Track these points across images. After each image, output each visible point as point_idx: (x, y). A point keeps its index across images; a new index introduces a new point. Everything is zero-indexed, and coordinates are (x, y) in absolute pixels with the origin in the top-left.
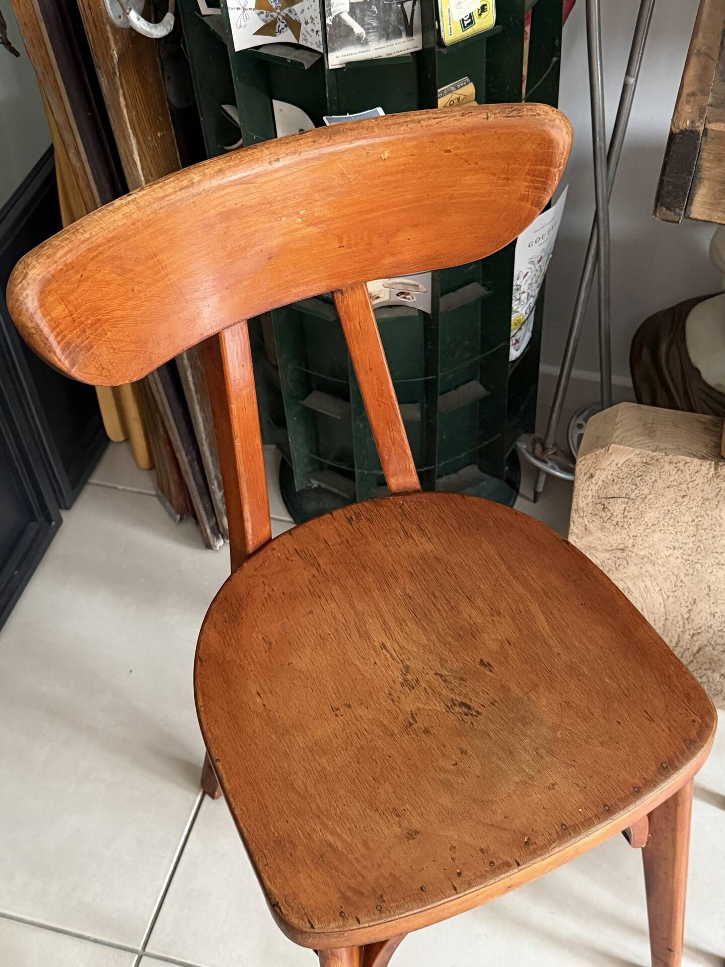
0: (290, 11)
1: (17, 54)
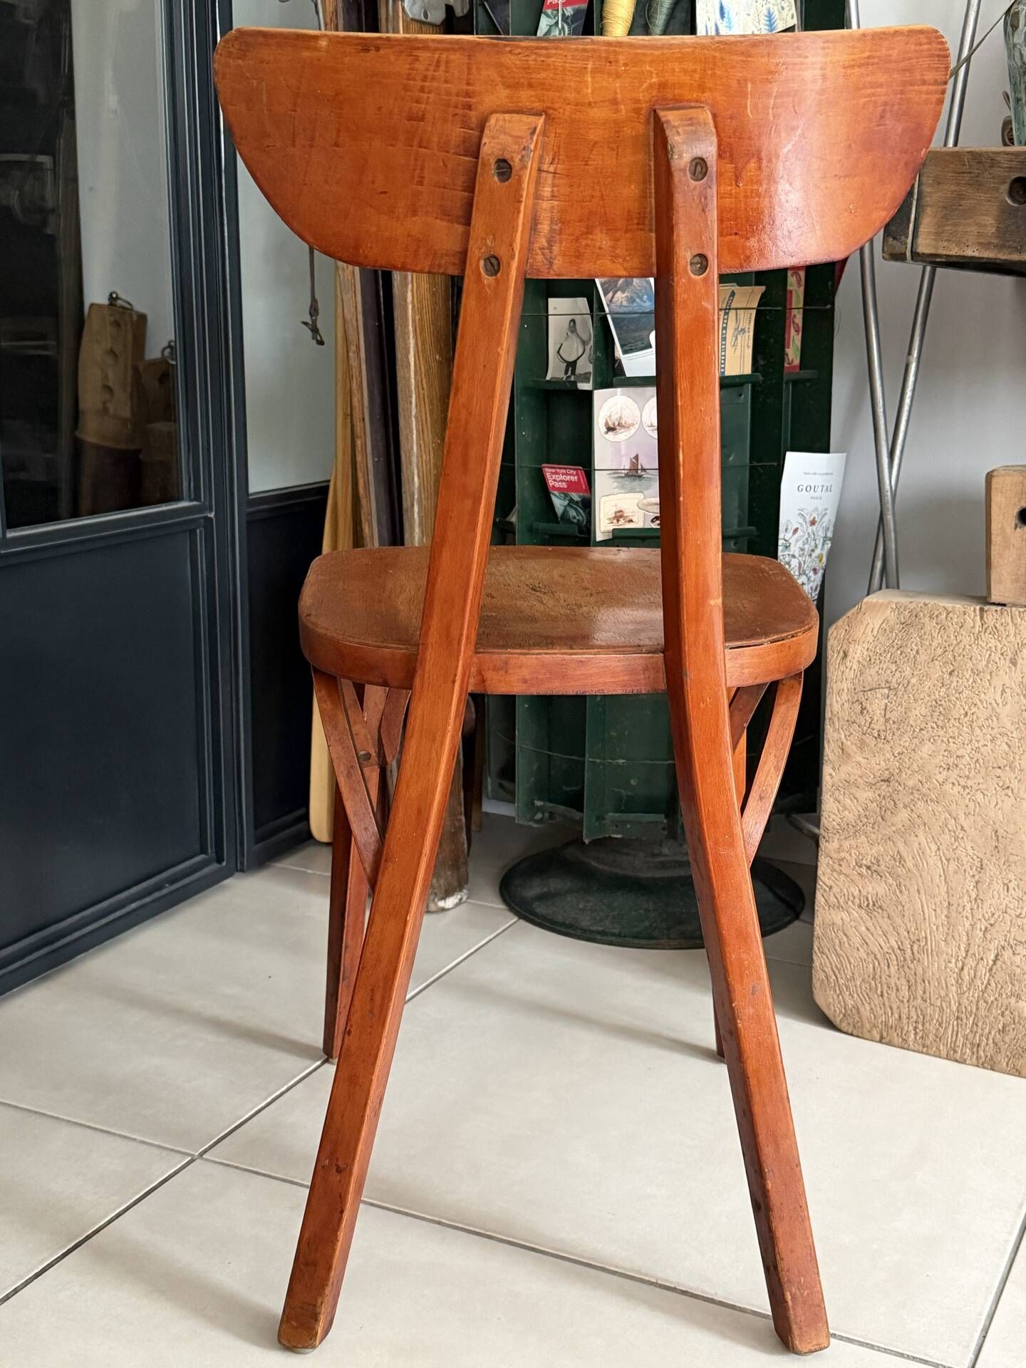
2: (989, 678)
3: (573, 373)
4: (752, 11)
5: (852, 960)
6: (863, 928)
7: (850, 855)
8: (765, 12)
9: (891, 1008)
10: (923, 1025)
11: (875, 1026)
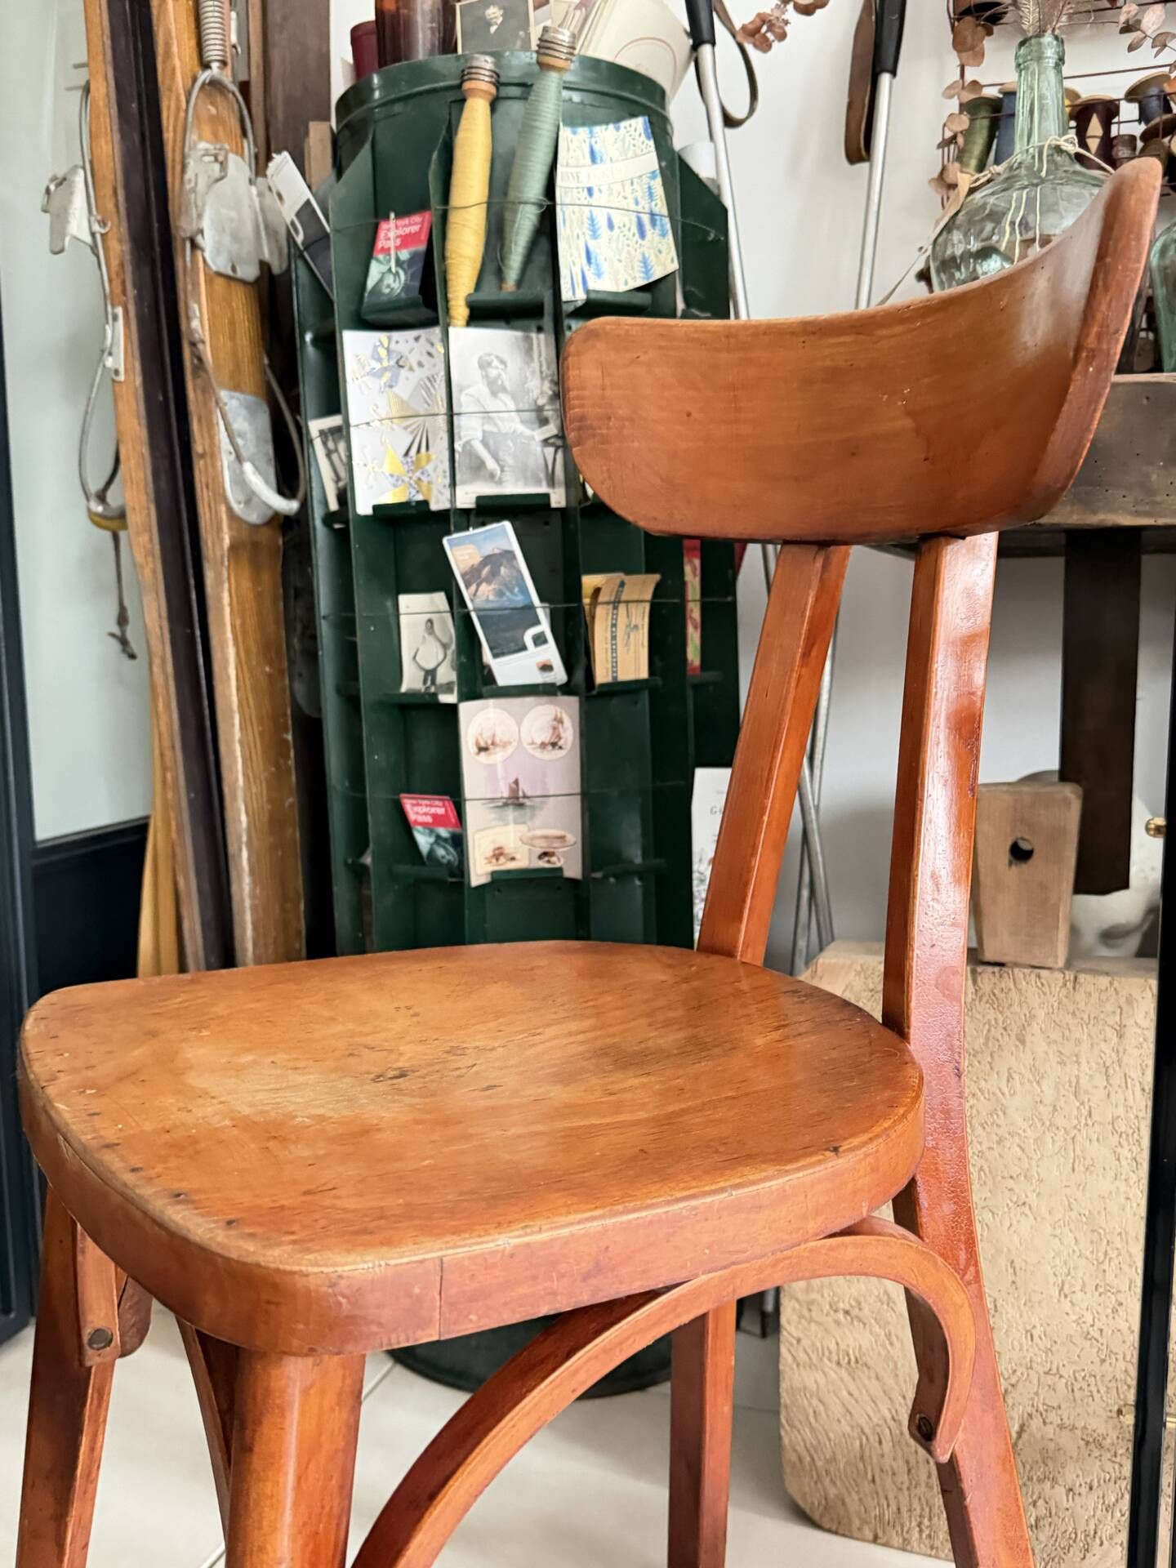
0: (423, 473)
1: (132, 656)
2: (989, 1059)
3: (433, 682)
4: (624, 255)
5: (832, 1436)
6: (845, 1393)
7: (823, 1296)
8: (640, 257)
9: (886, 1498)
10: (930, 1519)
11: (867, 1523)
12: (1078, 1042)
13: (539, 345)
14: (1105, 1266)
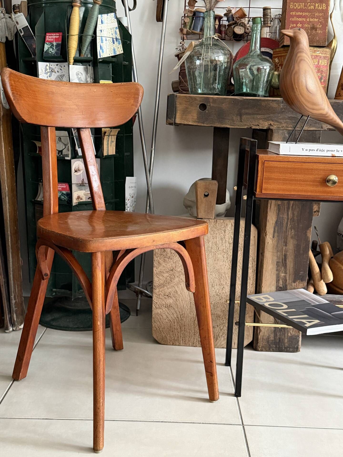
3: (62, 154)
4: (109, 48)
5: (164, 323)
6: (167, 313)
7: (162, 293)
8: (113, 48)
9: (176, 335)
10: (185, 338)
11: (171, 341)
12: (217, 234)
13: (90, 70)
14: (221, 280)
